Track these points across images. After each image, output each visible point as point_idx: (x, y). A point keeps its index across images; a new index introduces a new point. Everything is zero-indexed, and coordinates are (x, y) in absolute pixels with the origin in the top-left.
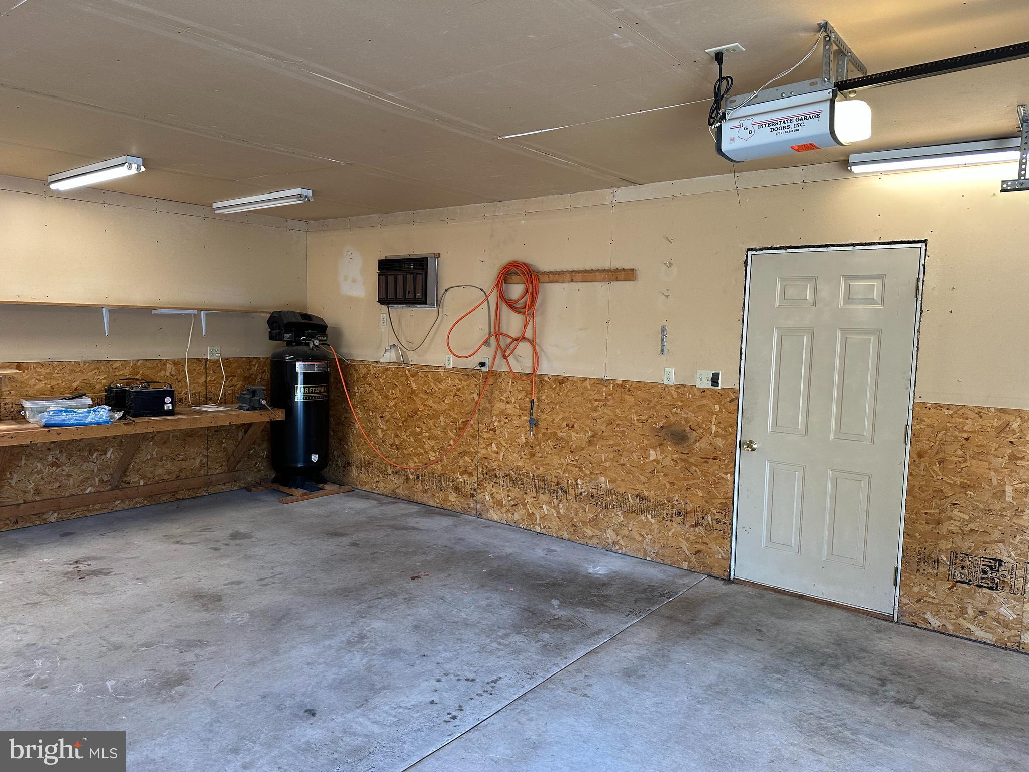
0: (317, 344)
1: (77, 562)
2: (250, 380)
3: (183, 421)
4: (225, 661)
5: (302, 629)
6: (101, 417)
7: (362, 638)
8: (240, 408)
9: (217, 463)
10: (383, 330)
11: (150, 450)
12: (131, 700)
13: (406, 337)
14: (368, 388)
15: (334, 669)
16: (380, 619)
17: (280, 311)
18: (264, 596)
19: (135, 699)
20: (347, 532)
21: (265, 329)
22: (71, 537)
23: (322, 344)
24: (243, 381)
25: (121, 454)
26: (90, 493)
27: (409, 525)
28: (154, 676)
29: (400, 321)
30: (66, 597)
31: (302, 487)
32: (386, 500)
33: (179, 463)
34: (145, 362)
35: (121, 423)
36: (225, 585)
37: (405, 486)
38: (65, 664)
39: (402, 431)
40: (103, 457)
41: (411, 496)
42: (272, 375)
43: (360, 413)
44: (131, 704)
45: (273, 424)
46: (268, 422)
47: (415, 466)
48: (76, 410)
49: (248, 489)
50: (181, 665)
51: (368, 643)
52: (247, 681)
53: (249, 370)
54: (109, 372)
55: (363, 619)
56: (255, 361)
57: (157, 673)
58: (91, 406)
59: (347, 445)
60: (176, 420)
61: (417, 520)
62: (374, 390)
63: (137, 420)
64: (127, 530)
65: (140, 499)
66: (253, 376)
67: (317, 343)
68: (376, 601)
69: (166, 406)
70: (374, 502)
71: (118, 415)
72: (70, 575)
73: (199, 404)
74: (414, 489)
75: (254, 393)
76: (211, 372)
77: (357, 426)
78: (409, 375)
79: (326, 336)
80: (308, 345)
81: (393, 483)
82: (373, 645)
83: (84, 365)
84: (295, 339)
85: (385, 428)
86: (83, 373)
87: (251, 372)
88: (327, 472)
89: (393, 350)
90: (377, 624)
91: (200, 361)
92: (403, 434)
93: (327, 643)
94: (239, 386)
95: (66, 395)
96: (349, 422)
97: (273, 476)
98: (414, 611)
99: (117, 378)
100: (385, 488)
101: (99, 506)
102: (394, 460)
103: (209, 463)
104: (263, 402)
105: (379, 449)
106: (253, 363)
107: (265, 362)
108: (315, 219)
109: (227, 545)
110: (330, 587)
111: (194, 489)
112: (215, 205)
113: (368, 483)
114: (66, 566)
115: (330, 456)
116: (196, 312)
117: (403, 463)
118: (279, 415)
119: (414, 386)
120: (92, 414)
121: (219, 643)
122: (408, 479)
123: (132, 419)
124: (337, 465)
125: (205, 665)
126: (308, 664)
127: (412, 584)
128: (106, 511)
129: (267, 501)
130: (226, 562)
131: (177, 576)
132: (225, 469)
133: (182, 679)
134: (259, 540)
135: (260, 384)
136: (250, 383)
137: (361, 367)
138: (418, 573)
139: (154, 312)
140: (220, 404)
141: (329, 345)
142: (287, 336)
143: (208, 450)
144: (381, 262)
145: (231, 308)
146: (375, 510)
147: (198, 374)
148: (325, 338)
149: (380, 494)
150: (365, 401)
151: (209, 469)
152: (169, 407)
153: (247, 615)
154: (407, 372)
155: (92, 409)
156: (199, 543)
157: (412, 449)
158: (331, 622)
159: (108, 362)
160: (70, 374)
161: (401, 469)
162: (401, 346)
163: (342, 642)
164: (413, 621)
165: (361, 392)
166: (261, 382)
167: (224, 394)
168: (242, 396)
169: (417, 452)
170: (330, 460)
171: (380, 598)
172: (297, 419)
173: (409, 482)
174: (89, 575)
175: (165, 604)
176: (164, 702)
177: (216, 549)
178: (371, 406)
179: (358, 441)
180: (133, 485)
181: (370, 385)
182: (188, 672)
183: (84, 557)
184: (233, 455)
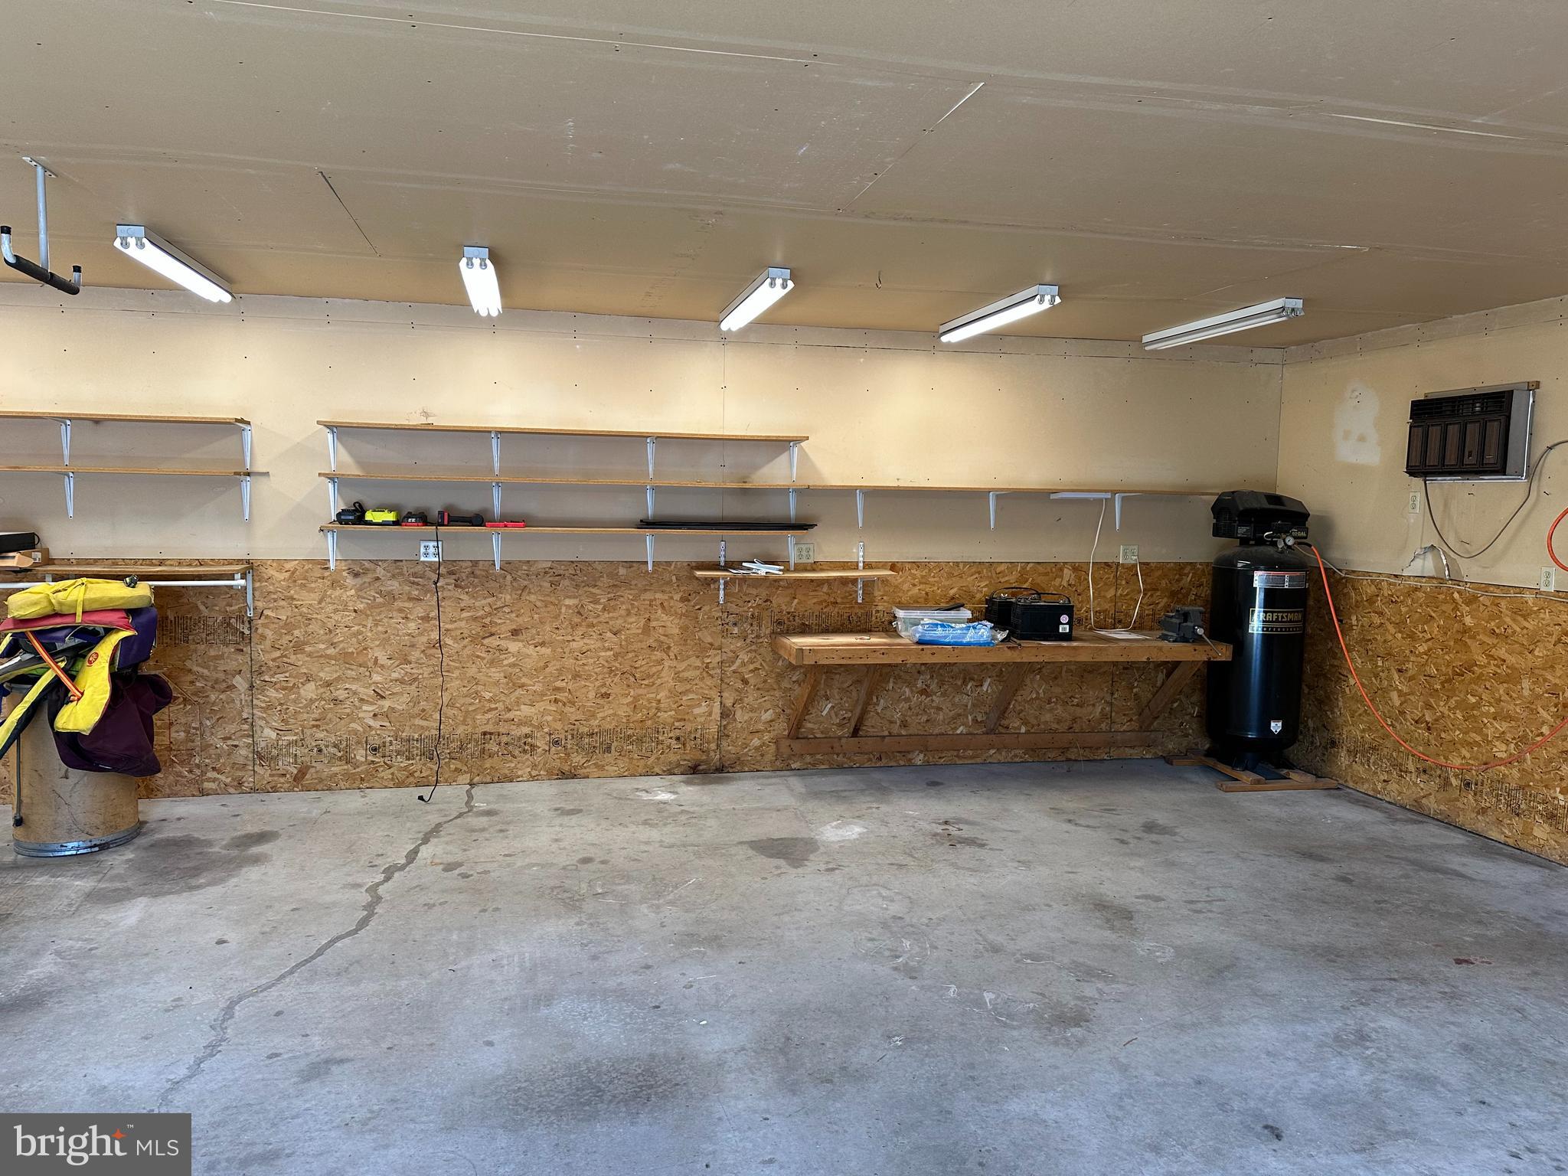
0: (1290, 543)
1: (946, 823)
2: (1180, 596)
3: (1082, 651)
4: (1139, 1011)
5: (1257, 995)
6: (982, 636)
7: (1362, 1037)
8: (1164, 638)
9: (1124, 715)
10: (1412, 521)
11: (1035, 686)
12: (1014, 1028)
13: (1456, 533)
14: (1377, 620)
15: (1312, 1075)
16: (1395, 1015)
17: (1233, 492)
18: (1196, 929)
19: (1019, 1028)
20: (1331, 857)
21: (1207, 519)
22: (938, 788)
23: (1299, 544)
24: (1168, 598)
25: (1001, 688)
26: (961, 734)
27: (1450, 866)
28: (1044, 1004)
29: (1446, 505)
30: (936, 866)
31: (1253, 770)
32: (1401, 815)
33: (1073, 708)
34: (1037, 566)
35: (1004, 646)
36: (1137, 897)
37: (1440, 796)
38: (936, 954)
39: (1439, 699)
40: (979, 689)
41: (1453, 817)
42: (1214, 589)
43: (1360, 661)
44: (1015, 1033)
45: (1211, 665)
46: (1204, 662)
47: (1462, 764)
48: (953, 625)
49: (1168, 759)
50: (1078, 998)
51: (1373, 1050)
52: (1172, 1051)
53: (1178, 581)
54: (992, 577)
55: (1362, 1007)
56: (1188, 568)
57: (1047, 1000)
58: (970, 621)
59: (1333, 713)
60: (1074, 648)
61: (1464, 860)
62: (1387, 623)
63: (1025, 643)
64: (1005, 792)
65: (1020, 752)
66: (1184, 591)
67: (1290, 541)
68: (1387, 982)
69: (1061, 627)
70: (1379, 816)
71: (1001, 636)
72: (938, 838)
73: (1105, 628)
74: (1459, 804)
75: (1186, 616)
76: (1124, 582)
77: (1352, 682)
78: (1460, 601)
79: (1307, 530)
80: (1274, 544)
81: (1415, 787)
82: (1383, 1055)
83: (964, 567)
84: (1254, 534)
85: (1405, 689)
86: (961, 577)
87: (1181, 584)
88: (1294, 752)
89: (1429, 556)
90: (1390, 1023)
91: (1109, 566)
92: (1442, 703)
93: (1300, 1028)
94: (1161, 605)
95: (942, 605)
96: (1337, 674)
97: (1207, 746)
98: (1461, 1020)
99: (1001, 586)
100: (1400, 793)
101: (971, 752)
102: (1421, 749)
103: (1113, 714)
104: (1200, 631)
105: (1392, 725)
106: (1186, 571)
107: (1203, 571)
108: (1298, 343)
109: (1139, 838)
110: (1303, 940)
111: (1091, 748)
112: (1146, 339)
113: (1367, 780)
114: (934, 825)
115: (1301, 727)
116: (1109, 496)
117: (1438, 755)
118: (1223, 653)
119: (1468, 621)
120: (972, 632)
121: (1130, 982)
122: (1446, 784)
123: (1018, 642)
124: (1312, 743)
125: (1112, 1009)
126: (1268, 1053)
127: (1457, 971)
128: (979, 760)
129: (1197, 783)
130: (1138, 864)
131: (1070, 870)
132: (1135, 725)
133: (1079, 1019)
134: (1186, 841)
135: (1193, 603)
136: (1179, 602)
137: (1365, 582)
138: (1469, 955)
139: (1053, 497)
140: (1134, 630)
141: (1310, 546)
142: (1242, 530)
143: (1112, 694)
144: (1416, 405)
145: (1159, 489)
146: (1382, 827)
147: (1106, 584)
148: (1303, 534)
149: (1389, 803)
150: (1370, 640)
151: (1113, 722)
152: (1065, 629)
153: (1170, 952)
154: (1456, 595)
155: (971, 624)
156: (1099, 827)
157: (1458, 732)
158: (1307, 997)
159: (991, 564)
160: (948, 579)
161: (1434, 766)
162: (1446, 549)
163: (1326, 1035)
164: (1461, 1035)
165: (1362, 626)
166: (1195, 600)
167: (1140, 616)
168: (1168, 619)
169: (1469, 739)
170: (1301, 733)
171: (1394, 980)
172: (1251, 663)
173: (1449, 789)
174: (960, 843)
175: (1055, 906)
176: (1056, 1043)
177: (1122, 842)
178: (1381, 651)
179: (1354, 707)
180: (1013, 731)
181: (1381, 614)
182: (1088, 1011)
183: (954, 818)
184: (1147, 706)
